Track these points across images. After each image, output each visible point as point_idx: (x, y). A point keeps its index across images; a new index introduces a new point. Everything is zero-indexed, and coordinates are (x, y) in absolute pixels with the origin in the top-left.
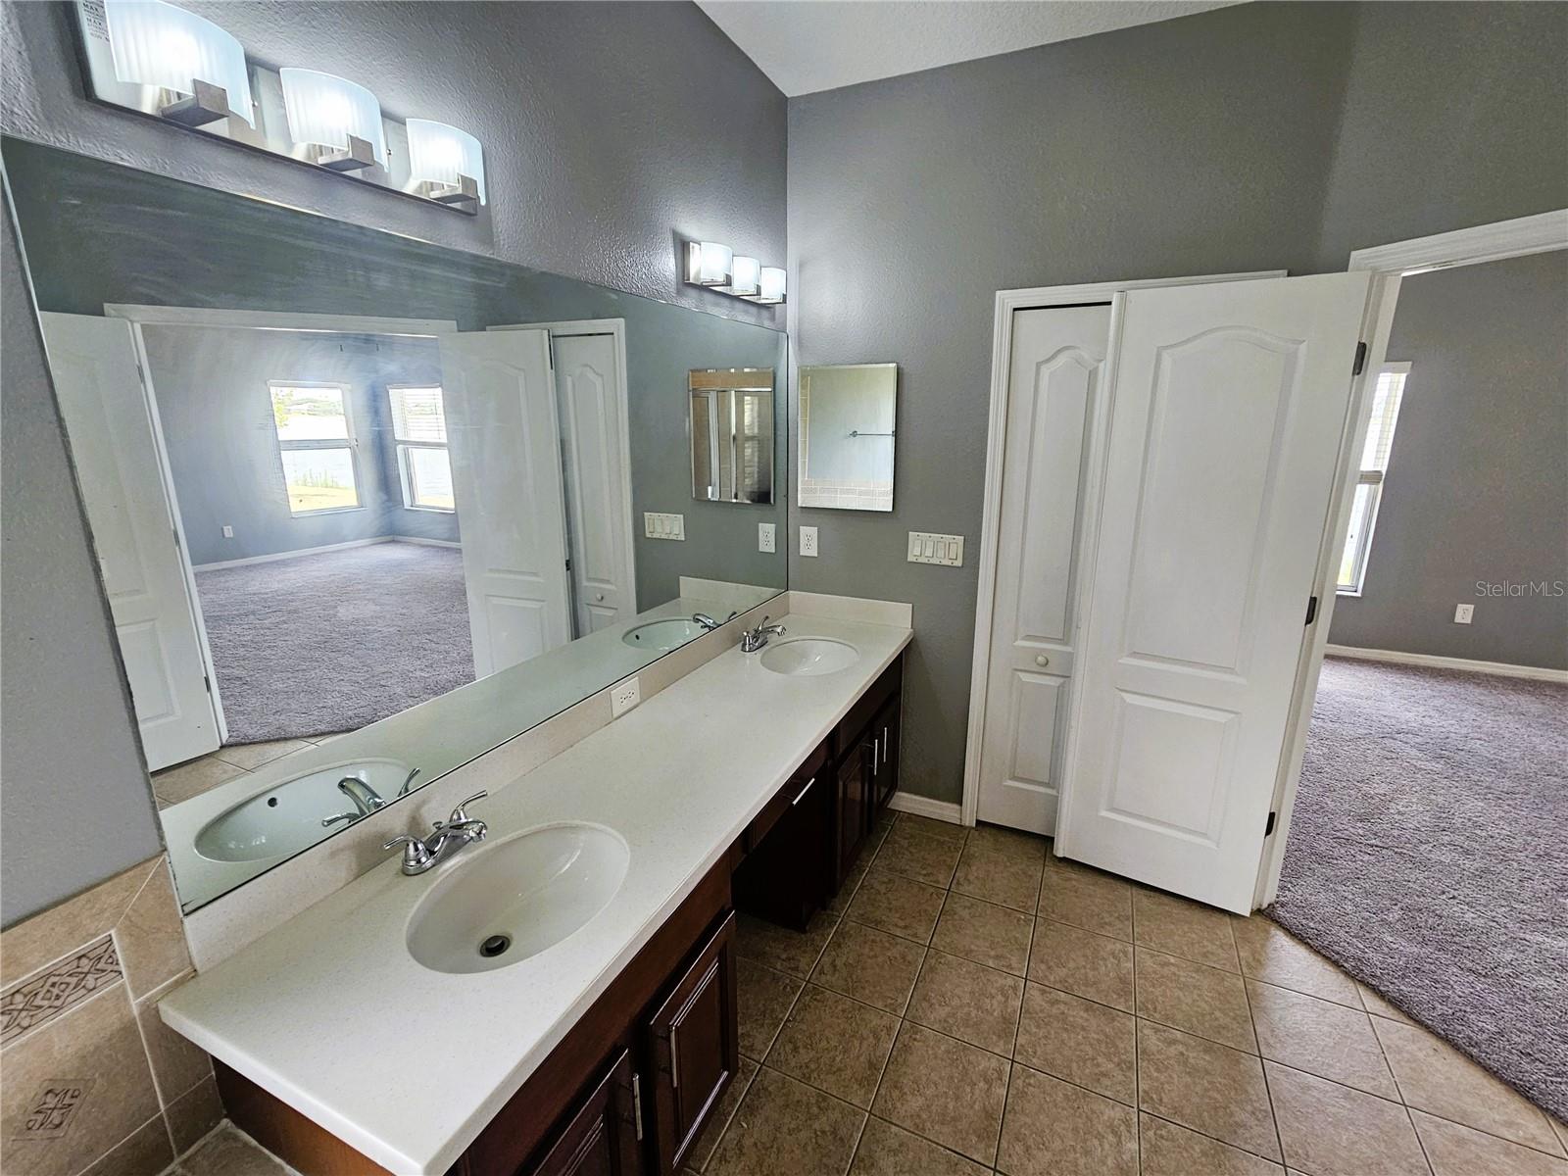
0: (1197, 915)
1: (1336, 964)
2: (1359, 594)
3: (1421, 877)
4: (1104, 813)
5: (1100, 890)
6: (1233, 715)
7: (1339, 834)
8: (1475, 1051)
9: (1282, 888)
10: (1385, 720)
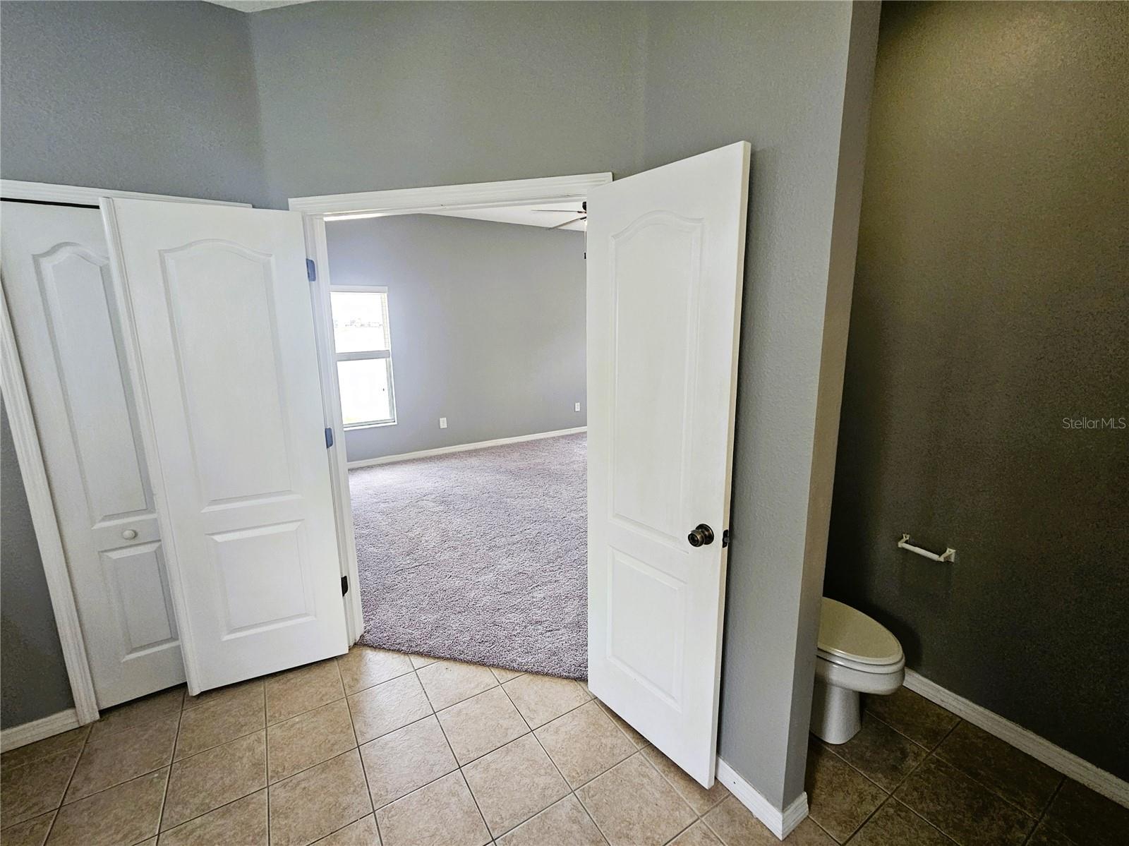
0: (316, 672)
1: (399, 651)
2: (396, 423)
3: (436, 573)
4: (227, 638)
5: (240, 697)
6: (299, 523)
7: (398, 569)
8: (462, 657)
9: (367, 621)
10: (418, 491)
